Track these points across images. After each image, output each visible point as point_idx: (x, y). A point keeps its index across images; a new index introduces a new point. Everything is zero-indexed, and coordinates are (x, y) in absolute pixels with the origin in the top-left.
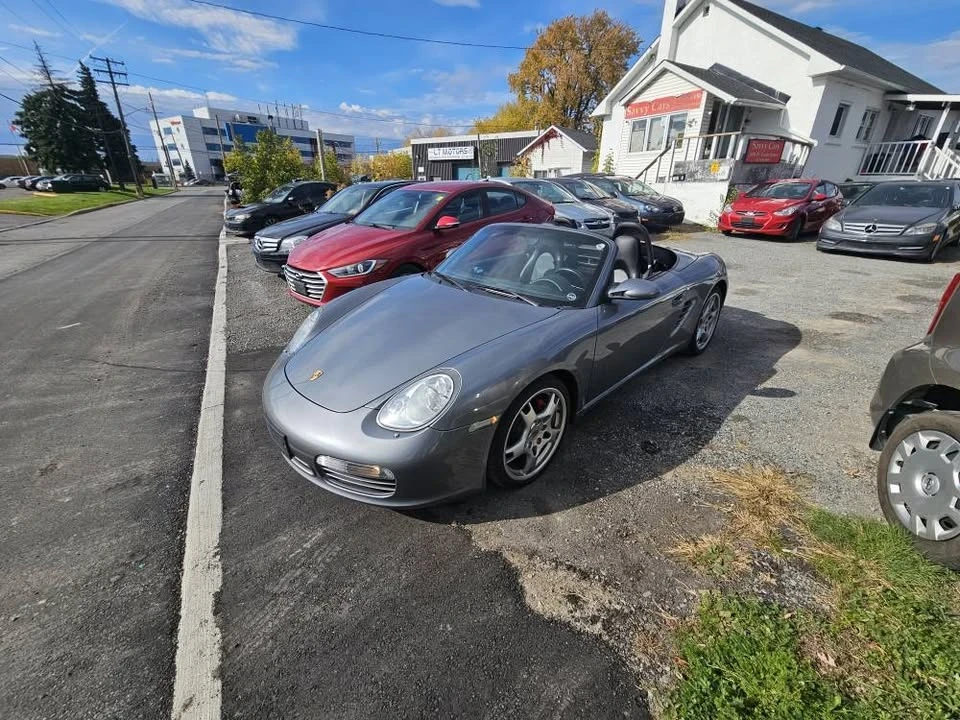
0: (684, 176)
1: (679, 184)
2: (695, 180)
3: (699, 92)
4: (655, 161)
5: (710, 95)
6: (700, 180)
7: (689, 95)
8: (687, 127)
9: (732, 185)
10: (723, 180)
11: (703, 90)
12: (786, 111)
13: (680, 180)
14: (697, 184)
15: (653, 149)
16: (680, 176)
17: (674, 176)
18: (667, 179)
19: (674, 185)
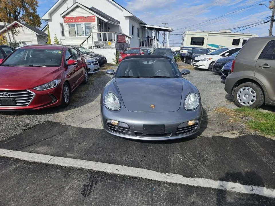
0: (99, 46)
1: (98, 49)
2: (104, 48)
3: (93, 16)
4: (86, 40)
5: (98, 18)
6: (106, 48)
7: (90, 17)
8: (92, 28)
9: (117, 50)
10: (113, 48)
11: (95, 16)
12: (120, 26)
13: (98, 48)
14: (104, 49)
15: (80, 36)
16: (98, 46)
17: (95, 46)
18: (92, 47)
19: (96, 49)
